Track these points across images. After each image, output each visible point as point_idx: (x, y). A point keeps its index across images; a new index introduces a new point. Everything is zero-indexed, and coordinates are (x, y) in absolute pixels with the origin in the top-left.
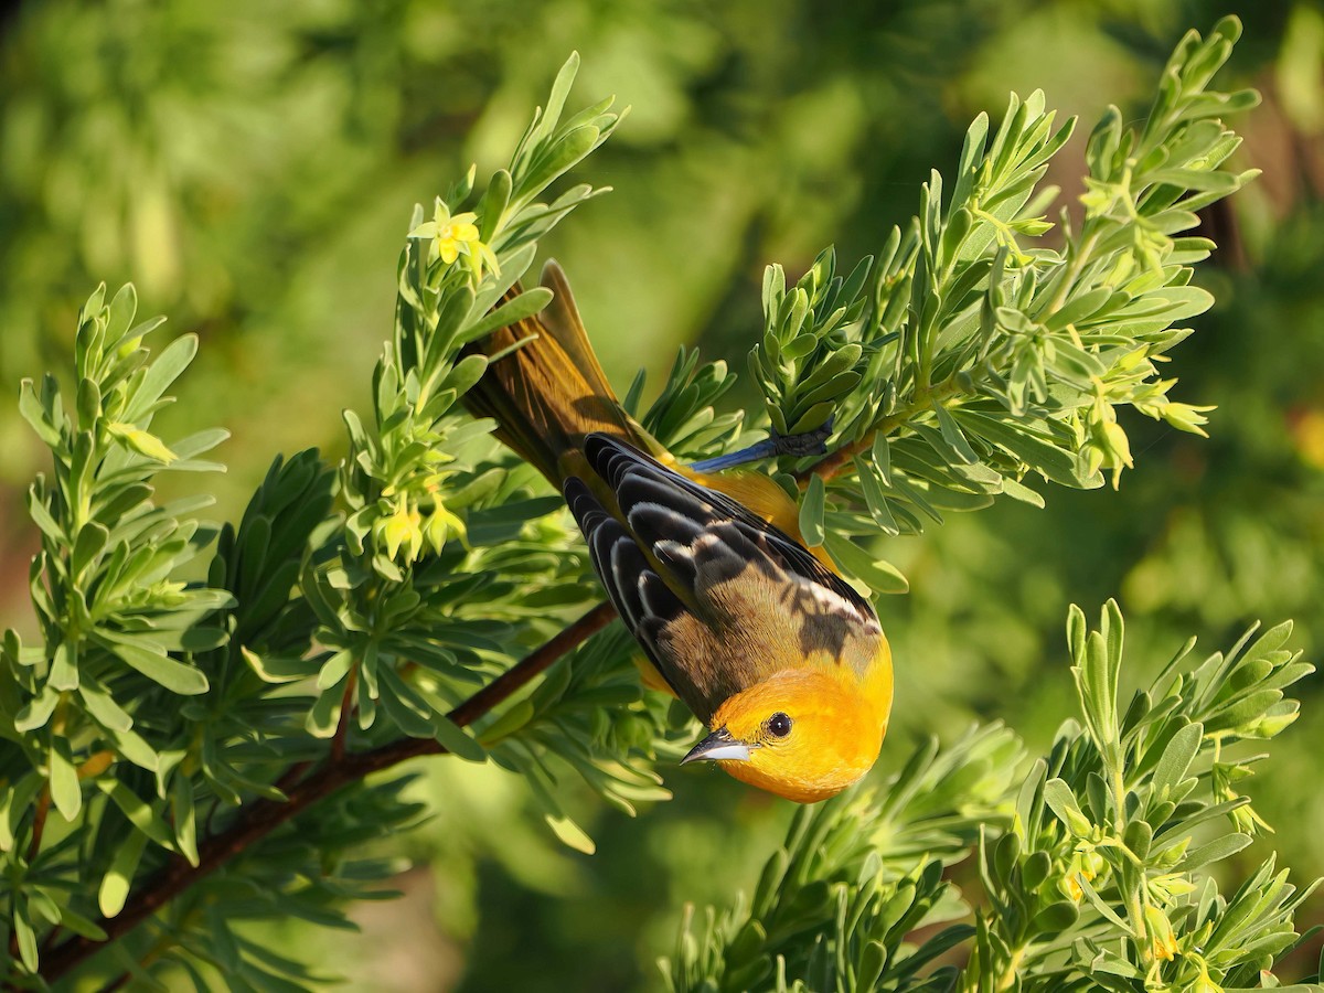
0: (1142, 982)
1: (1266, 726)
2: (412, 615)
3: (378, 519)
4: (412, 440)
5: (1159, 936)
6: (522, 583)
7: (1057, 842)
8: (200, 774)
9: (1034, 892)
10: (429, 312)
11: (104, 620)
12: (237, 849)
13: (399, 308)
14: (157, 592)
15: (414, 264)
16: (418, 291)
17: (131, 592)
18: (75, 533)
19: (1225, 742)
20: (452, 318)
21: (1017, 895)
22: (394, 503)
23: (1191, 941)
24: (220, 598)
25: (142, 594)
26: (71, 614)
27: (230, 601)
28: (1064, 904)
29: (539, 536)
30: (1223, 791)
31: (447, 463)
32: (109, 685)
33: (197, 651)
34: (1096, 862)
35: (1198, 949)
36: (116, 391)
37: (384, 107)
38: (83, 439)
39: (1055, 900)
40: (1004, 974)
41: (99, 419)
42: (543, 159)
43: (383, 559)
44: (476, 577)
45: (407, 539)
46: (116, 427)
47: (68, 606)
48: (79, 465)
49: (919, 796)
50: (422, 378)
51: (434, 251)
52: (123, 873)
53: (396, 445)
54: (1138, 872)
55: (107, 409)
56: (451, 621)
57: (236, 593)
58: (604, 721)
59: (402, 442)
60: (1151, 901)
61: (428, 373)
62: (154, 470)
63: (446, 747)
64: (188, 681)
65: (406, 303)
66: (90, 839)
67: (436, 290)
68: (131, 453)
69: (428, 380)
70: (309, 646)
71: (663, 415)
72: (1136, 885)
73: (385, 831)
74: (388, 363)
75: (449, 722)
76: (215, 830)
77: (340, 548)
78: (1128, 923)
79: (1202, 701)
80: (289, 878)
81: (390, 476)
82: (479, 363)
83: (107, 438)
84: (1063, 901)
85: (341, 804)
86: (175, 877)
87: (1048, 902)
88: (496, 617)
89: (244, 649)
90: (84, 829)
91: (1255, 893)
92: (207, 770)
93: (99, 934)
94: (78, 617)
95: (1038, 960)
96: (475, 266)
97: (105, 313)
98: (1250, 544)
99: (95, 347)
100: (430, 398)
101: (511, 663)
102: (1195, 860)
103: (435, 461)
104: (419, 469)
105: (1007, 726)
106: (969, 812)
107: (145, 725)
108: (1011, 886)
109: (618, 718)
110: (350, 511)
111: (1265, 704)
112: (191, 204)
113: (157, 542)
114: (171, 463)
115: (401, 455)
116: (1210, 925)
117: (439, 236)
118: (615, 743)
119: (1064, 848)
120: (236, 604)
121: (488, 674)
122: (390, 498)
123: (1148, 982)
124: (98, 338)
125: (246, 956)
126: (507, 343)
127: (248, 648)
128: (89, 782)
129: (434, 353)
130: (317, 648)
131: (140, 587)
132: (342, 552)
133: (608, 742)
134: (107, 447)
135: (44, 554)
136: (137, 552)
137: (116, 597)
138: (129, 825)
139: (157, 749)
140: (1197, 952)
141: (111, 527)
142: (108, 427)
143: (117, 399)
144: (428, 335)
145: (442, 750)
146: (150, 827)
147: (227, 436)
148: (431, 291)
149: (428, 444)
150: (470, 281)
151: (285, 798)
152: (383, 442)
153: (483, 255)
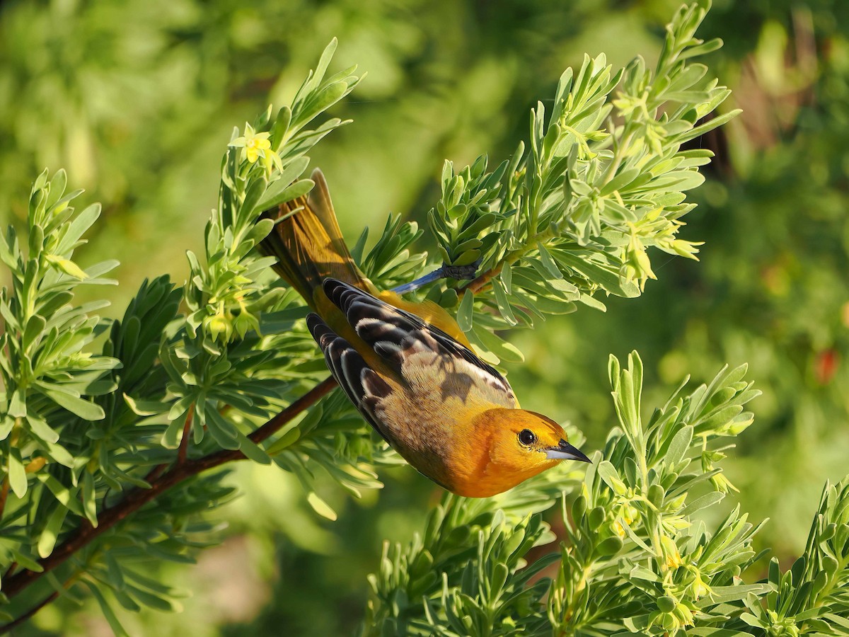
0: (661, 584)
1: (733, 428)
2: (227, 375)
3: (206, 317)
4: (227, 270)
5: (670, 553)
6: (294, 358)
7: (609, 501)
8: (98, 472)
9: (596, 531)
10: (240, 192)
11: (43, 376)
12: (122, 517)
13: (222, 189)
14: (75, 358)
15: (232, 164)
16: (234, 179)
17: (59, 358)
18: (25, 323)
19: (709, 438)
20: (253, 196)
21: (586, 534)
22: (216, 308)
23: (690, 558)
24: (113, 363)
25: (66, 359)
26: (22, 372)
27: (118, 365)
28: (614, 538)
30: (708, 467)
31: (249, 284)
32: (46, 417)
33: (97, 395)
34: (633, 512)
35: (694, 563)
36: (52, 236)
37: (218, 76)
38: (32, 264)
39: (609, 536)
40: (579, 581)
41: (42, 252)
42: (312, 102)
43: (209, 342)
44: (266, 353)
45: (223, 330)
46: (51, 257)
47: (20, 368)
48: (29, 281)
50: (234, 232)
51: (244, 155)
52: (53, 531)
53: (218, 273)
54: (656, 515)
55: (47, 246)
56: (251, 380)
57: (121, 359)
58: (343, 440)
59: (221, 270)
60: (665, 534)
61: (238, 228)
62: (74, 285)
63: (247, 455)
64: (92, 412)
65: (226, 187)
66: (34, 510)
67: (244, 178)
68: (61, 273)
69: (238, 233)
70: (165, 394)
72: (656, 525)
73: (211, 504)
74: (214, 223)
75: (249, 440)
76: (109, 505)
77: (183, 335)
78: (652, 549)
79: (694, 413)
80: (153, 535)
81: (214, 291)
82: (269, 224)
83: (46, 264)
84: (613, 537)
85: (185, 488)
86: (85, 534)
87: (604, 538)
88: (279, 378)
89: (124, 395)
90: (30, 504)
91: (728, 528)
92: (102, 468)
93: (40, 569)
94: (26, 374)
95: (600, 572)
96: (268, 165)
97: (47, 187)
99: (41, 207)
100: (239, 244)
101: (286, 405)
102: (691, 509)
103: (241, 283)
104: (231, 287)
106: (553, 478)
107: (65, 441)
108: (582, 528)
109: (351, 438)
110: (190, 312)
111: (732, 414)
112: (102, 135)
113: (75, 329)
114: (84, 280)
115: (221, 278)
116: (701, 548)
117: (247, 146)
118: (349, 454)
119: (614, 504)
120: (122, 366)
121: (272, 412)
122: (214, 305)
123: (665, 584)
124: (43, 202)
125: (127, 580)
126: (285, 212)
127: (127, 394)
128: (33, 475)
129: (242, 218)
130: (170, 395)
131: (64, 355)
132: (185, 336)
133: (345, 452)
134: (46, 269)
135: (6, 335)
136: (63, 334)
137: (49, 362)
138: (57, 501)
139: (74, 455)
140: (694, 565)
141: (48, 318)
142: (47, 257)
143: (52, 240)
144: (239, 206)
145: (244, 457)
146: (68, 503)
147: (118, 264)
148: (241, 179)
149: (236, 272)
150: (265, 174)
151: (150, 487)
152: (210, 270)
153: (273, 159)
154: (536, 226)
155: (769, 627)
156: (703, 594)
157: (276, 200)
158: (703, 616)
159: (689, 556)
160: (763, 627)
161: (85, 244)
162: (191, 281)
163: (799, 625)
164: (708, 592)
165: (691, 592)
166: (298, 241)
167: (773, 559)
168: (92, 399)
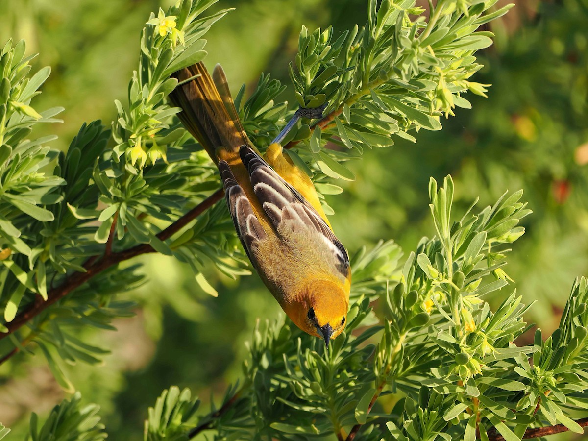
0: (458, 345)
1: (510, 237)
2: (142, 190)
3: (128, 148)
4: (143, 113)
5: (468, 322)
6: (190, 180)
7: (420, 288)
8: (49, 260)
9: (410, 309)
10: (154, 58)
11: (9, 189)
12: (64, 294)
13: (141, 56)
14: (32, 177)
15: (149, 38)
16: (149, 48)
17: (21, 176)
19: (492, 244)
20: (163, 62)
22: (135, 141)
23: (480, 327)
24: (59, 181)
25: (27, 176)
27: (63, 182)
28: (423, 314)
29: (197, 160)
31: (158, 125)
33: (48, 203)
35: (483, 330)
36: (16, 88)
39: (419, 312)
40: (396, 346)
41: (9, 100)
43: (129, 165)
44: (170, 175)
45: (140, 157)
46: (15, 104)
49: (358, 272)
50: (150, 88)
51: (156, 31)
52: (15, 302)
53: (137, 116)
54: (458, 294)
55: (12, 95)
57: (66, 179)
58: (224, 239)
59: (139, 114)
60: (464, 307)
61: (153, 85)
63: (155, 248)
64: (45, 216)
65: (144, 54)
67: (157, 48)
68: (22, 115)
69: (152, 89)
70: (97, 205)
71: (253, 102)
72: (457, 300)
74: (135, 80)
75: (157, 239)
76: (54, 286)
77: (111, 161)
79: (484, 226)
80: (86, 309)
81: (135, 130)
82: (175, 83)
83: (12, 108)
85: (109, 276)
86: (38, 306)
87: (416, 313)
88: (179, 194)
89: (68, 204)
91: (508, 306)
92: (51, 257)
93: (6, 330)
95: (412, 339)
96: (174, 39)
97: (12, 51)
98: (496, 173)
99: (8, 67)
100: (153, 96)
103: (153, 123)
104: (147, 127)
105: (395, 242)
106: (378, 279)
107: (25, 237)
109: (229, 239)
110: (116, 144)
113: (33, 156)
114: (39, 120)
115: (139, 120)
116: (488, 319)
117: (159, 25)
118: (228, 249)
119: (423, 291)
120: (66, 184)
121: (173, 219)
122: (134, 139)
123: (461, 344)
124: (9, 62)
125: (67, 342)
127: (70, 204)
129: (155, 78)
131: (25, 174)
132: (113, 162)
133: (225, 248)
134: (12, 112)
136: (24, 159)
137: (13, 180)
138: (18, 282)
139: (31, 247)
140: (482, 331)
141: (14, 147)
142: (12, 103)
143: (16, 91)
144: (154, 70)
145: (154, 251)
146: (27, 282)
147: (64, 109)
148: (155, 48)
149: (151, 115)
150: (171, 46)
151: (85, 271)
152: (131, 114)
153: (178, 35)
154: (369, 77)
155: (534, 378)
156: (489, 352)
157: (180, 65)
158: (488, 369)
159: (479, 325)
160: (530, 378)
161: (40, 94)
162: (116, 122)
163: (556, 377)
164: (492, 351)
165: (480, 351)
166: (205, 111)
167: (538, 329)
168: (45, 207)
